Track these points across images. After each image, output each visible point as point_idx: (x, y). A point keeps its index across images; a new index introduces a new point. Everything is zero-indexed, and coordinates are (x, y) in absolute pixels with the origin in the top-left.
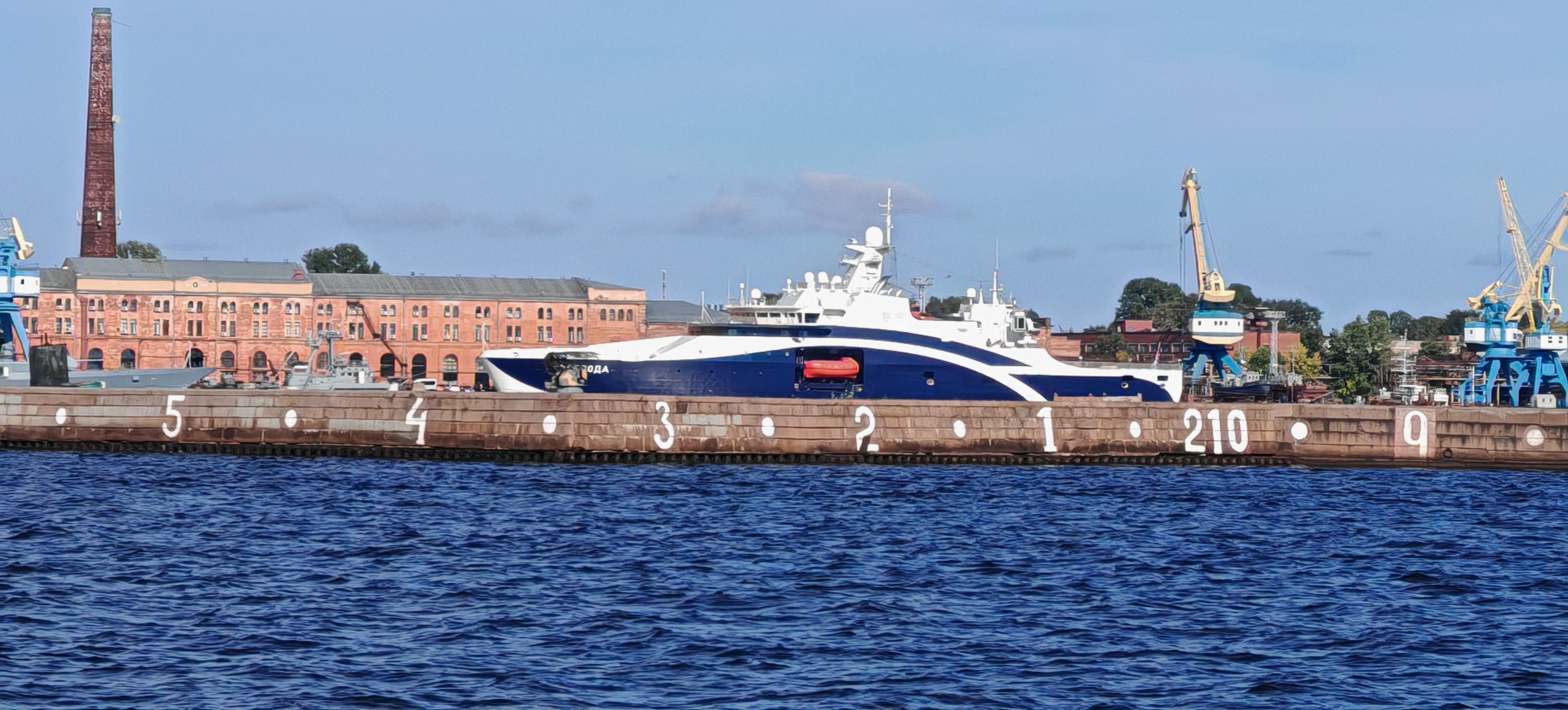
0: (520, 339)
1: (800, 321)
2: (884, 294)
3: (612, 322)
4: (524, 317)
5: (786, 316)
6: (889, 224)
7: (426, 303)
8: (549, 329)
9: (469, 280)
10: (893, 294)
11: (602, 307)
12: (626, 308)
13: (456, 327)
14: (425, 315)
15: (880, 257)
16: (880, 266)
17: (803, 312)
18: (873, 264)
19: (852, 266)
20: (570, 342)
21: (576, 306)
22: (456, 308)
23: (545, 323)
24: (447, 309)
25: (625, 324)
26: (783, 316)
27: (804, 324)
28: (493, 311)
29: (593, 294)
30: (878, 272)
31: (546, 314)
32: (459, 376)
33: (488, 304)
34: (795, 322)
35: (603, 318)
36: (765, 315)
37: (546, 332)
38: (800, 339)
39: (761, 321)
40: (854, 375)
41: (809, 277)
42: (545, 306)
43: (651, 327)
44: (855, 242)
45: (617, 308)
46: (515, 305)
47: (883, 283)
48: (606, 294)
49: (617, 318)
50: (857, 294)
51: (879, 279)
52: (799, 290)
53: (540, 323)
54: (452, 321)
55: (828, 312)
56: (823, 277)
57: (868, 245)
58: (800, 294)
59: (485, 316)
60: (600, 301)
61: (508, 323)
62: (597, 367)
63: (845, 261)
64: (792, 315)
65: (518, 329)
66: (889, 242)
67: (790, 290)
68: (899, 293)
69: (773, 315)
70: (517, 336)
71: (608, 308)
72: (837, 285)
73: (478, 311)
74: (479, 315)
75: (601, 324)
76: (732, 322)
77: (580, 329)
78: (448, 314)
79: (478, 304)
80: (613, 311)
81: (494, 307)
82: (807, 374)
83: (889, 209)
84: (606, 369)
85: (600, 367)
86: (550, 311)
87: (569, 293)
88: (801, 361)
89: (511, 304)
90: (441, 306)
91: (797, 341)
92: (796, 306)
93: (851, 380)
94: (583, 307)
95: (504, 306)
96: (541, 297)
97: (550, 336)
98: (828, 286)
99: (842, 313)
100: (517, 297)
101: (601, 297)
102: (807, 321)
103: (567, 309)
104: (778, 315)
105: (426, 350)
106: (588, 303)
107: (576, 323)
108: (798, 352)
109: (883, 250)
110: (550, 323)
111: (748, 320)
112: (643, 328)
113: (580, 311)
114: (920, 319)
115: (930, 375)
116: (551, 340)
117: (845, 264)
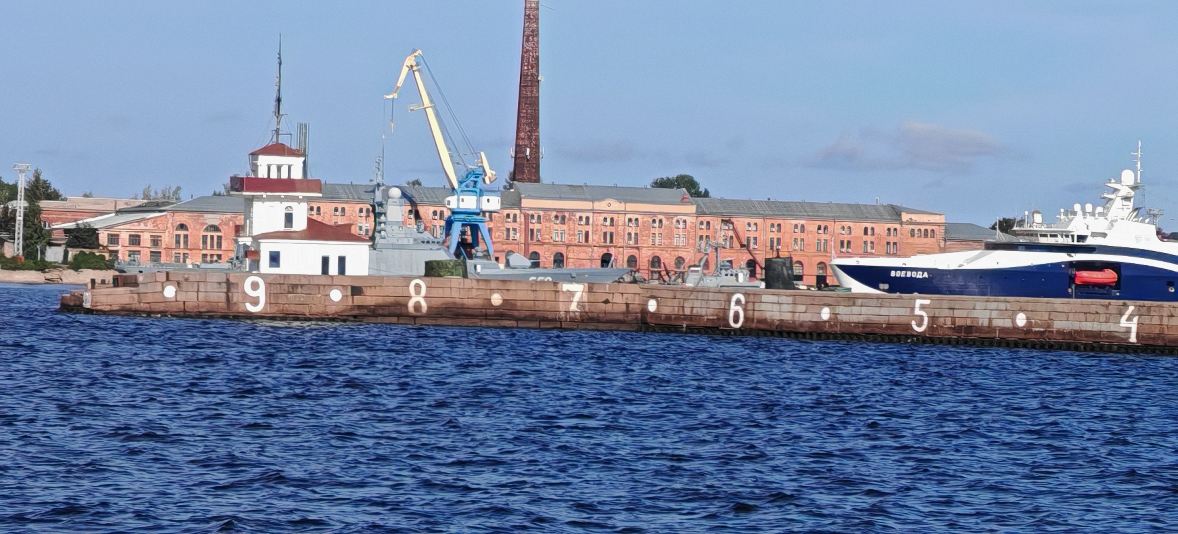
0: (850, 250)
1: (1073, 241)
2: (1135, 221)
3: (919, 238)
4: (853, 233)
5: (1062, 237)
6: (1139, 168)
7: (780, 222)
8: (872, 243)
9: (812, 205)
10: (1143, 221)
11: (912, 227)
12: (929, 228)
13: (803, 240)
14: (779, 231)
15: (1132, 193)
16: (1132, 200)
17: (1076, 234)
18: (1127, 198)
19: (1110, 199)
20: (887, 253)
21: (892, 226)
22: (803, 226)
23: (869, 238)
24: (796, 226)
25: (929, 240)
26: (1059, 236)
27: (1076, 243)
28: (830, 229)
29: (905, 217)
30: (1131, 204)
31: (870, 232)
32: (804, 277)
33: (826, 223)
34: (1069, 241)
35: (913, 235)
36: (1045, 236)
37: (869, 245)
38: (1073, 254)
39: (1043, 240)
40: (1113, 282)
41: (1077, 207)
42: (869, 225)
43: (948, 243)
44: (1113, 181)
45: (923, 228)
46: (847, 224)
47: (1135, 213)
48: (915, 217)
49: (923, 235)
50: (1116, 221)
51: (1131, 210)
52: (1070, 217)
53: (865, 238)
54: (799, 235)
55: (1094, 235)
56: (1089, 207)
57: (1123, 184)
58: (1071, 220)
59: (825, 232)
60: (911, 222)
61: (841, 238)
62: (919, 272)
63: (1105, 195)
64: (1067, 236)
65: (849, 242)
66: (1139, 181)
67: (1063, 217)
68: (1147, 220)
69: (1052, 236)
70: (848, 247)
71: (916, 228)
72: (1100, 214)
73: (819, 228)
74: (820, 231)
75: (911, 240)
76: (1021, 241)
77: (895, 244)
78: (796, 230)
79: (819, 223)
80: (920, 230)
81: (830, 225)
82: (1078, 282)
83: (1139, 156)
84: (926, 275)
85: (921, 273)
86: (873, 229)
87: (886, 215)
88: (1074, 271)
89: (844, 224)
90: (791, 224)
91: (1070, 256)
92: (1069, 229)
93: (1111, 287)
94: (898, 226)
95: (838, 225)
96: (866, 219)
97: (872, 248)
98: (1093, 214)
99: (1104, 235)
100: (848, 218)
101: (911, 219)
102: (1078, 241)
103: (886, 228)
104: (1056, 236)
106: (901, 223)
107: (892, 239)
108: (1071, 264)
109: (1134, 188)
110: (872, 239)
111: (1033, 240)
112: (942, 243)
113: (895, 229)
114: (1163, 241)
115: (1171, 284)
116: (873, 251)
117: (1105, 198)
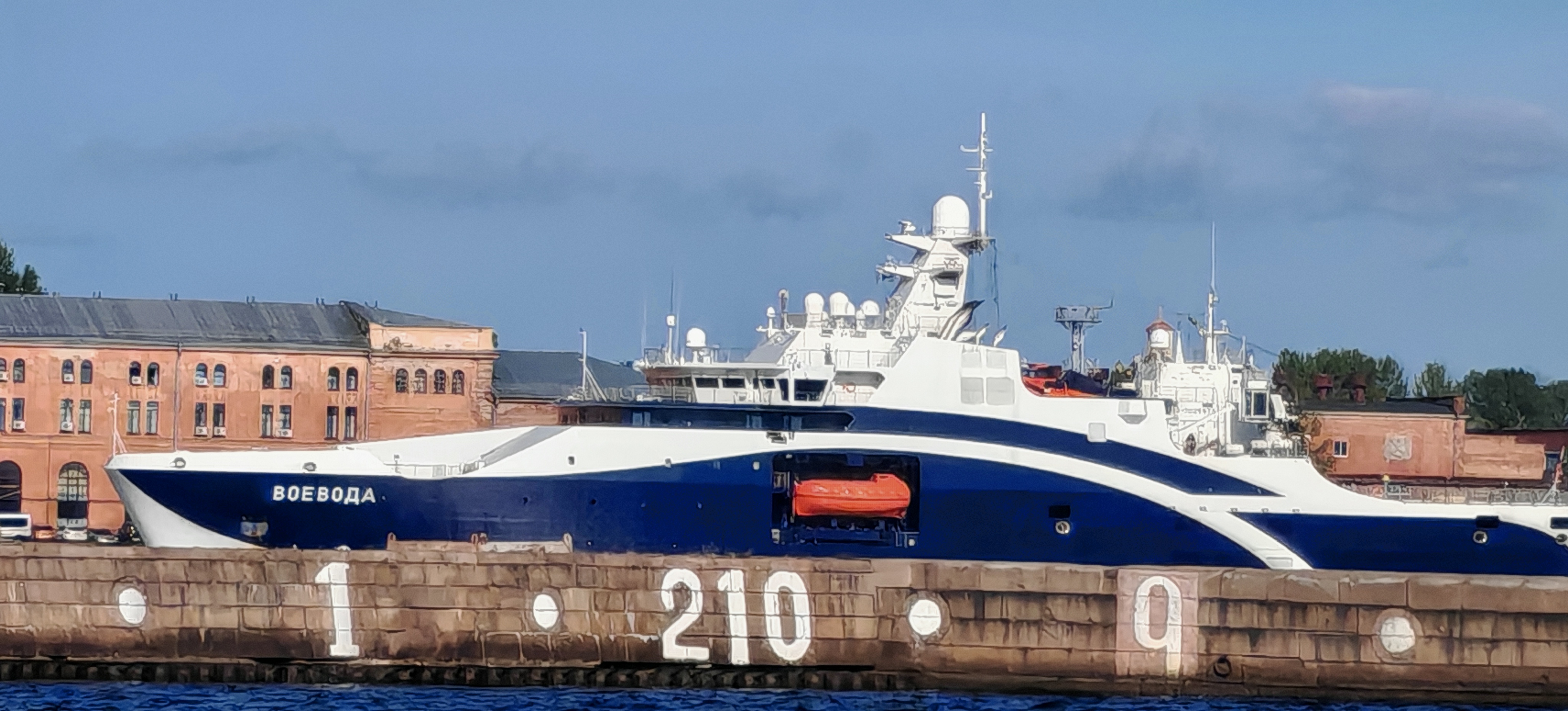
0: (223, 431)
1: (785, 397)
2: (972, 340)
3: (421, 397)
4: (233, 385)
5: (756, 385)
6: (983, 190)
7: (23, 354)
8: (285, 409)
9: (119, 307)
10: (987, 341)
11: (398, 364)
12: (449, 366)
13: (87, 404)
14: (20, 379)
15: (963, 261)
16: (963, 279)
17: (792, 378)
18: (949, 276)
19: (905, 279)
20: (329, 437)
21: (344, 362)
22: (87, 366)
23: (276, 397)
24: (68, 366)
25: (447, 399)
26: (749, 386)
27: (792, 402)
28: (166, 371)
29: (379, 336)
30: (958, 293)
31: (278, 378)
32: (92, 507)
33: (154, 357)
34: (774, 397)
35: (401, 385)
36: (711, 383)
37: (278, 415)
38: (785, 434)
39: (704, 396)
40: (901, 510)
41: (814, 301)
42: (278, 361)
43: (502, 408)
44: (910, 228)
45: (431, 367)
46: (212, 358)
47: (963, 318)
48: (411, 338)
49: (431, 388)
50: (910, 339)
51: (960, 306)
52: (790, 329)
53: (265, 396)
54: (77, 392)
55: (847, 378)
56: (840, 303)
57: (938, 234)
58: (791, 338)
59: (150, 381)
60: (394, 352)
61: (199, 396)
62: (350, 489)
63: (891, 270)
64: (769, 384)
65: (219, 409)
66: (983, 228)
67: (772, 331)
68: (1000, 337)
69: (730, 383)
70: (216, 424)
71: (411, 366)
72: (870, 321)
73: (135, 371)
74: (137, 380)
75: (396, 401)
76: (640, 398)
77: (350, 411)
78: (69, 377)
79: (135, 356)
80: (421, 372)
81: (166, 360)
82: (798, 508)
83: (983, 156)
84: (370, 496)
85: (357, 490)
86: (287, 371)
87: (328, 334)
88: (782, 480)
89: (204, 357)
90: (56, 360)
91: (778, 438)
92: (779, 365)
93: (894, 521)
94: (359, 363)
95: (189, 361)
96: (269, 342)
97: (286, 423)
98: (850, 321)
99: (876, 379)
100: (216, 341)
101: (397, 342)
102: (798, 397)
103: (325, 369)
104: (737, 383)
105: (21, 452)
106: (369, 354)
107: (342, 399)
108: (778, 461)
109: (970, 247)
110: (288, 398)
111: (674, 391)
112: (486, 409)
113: (352, 372)
114: (1041, 392)
115: (1061, 512)
116: (290, 433)
117: (892, 276)
